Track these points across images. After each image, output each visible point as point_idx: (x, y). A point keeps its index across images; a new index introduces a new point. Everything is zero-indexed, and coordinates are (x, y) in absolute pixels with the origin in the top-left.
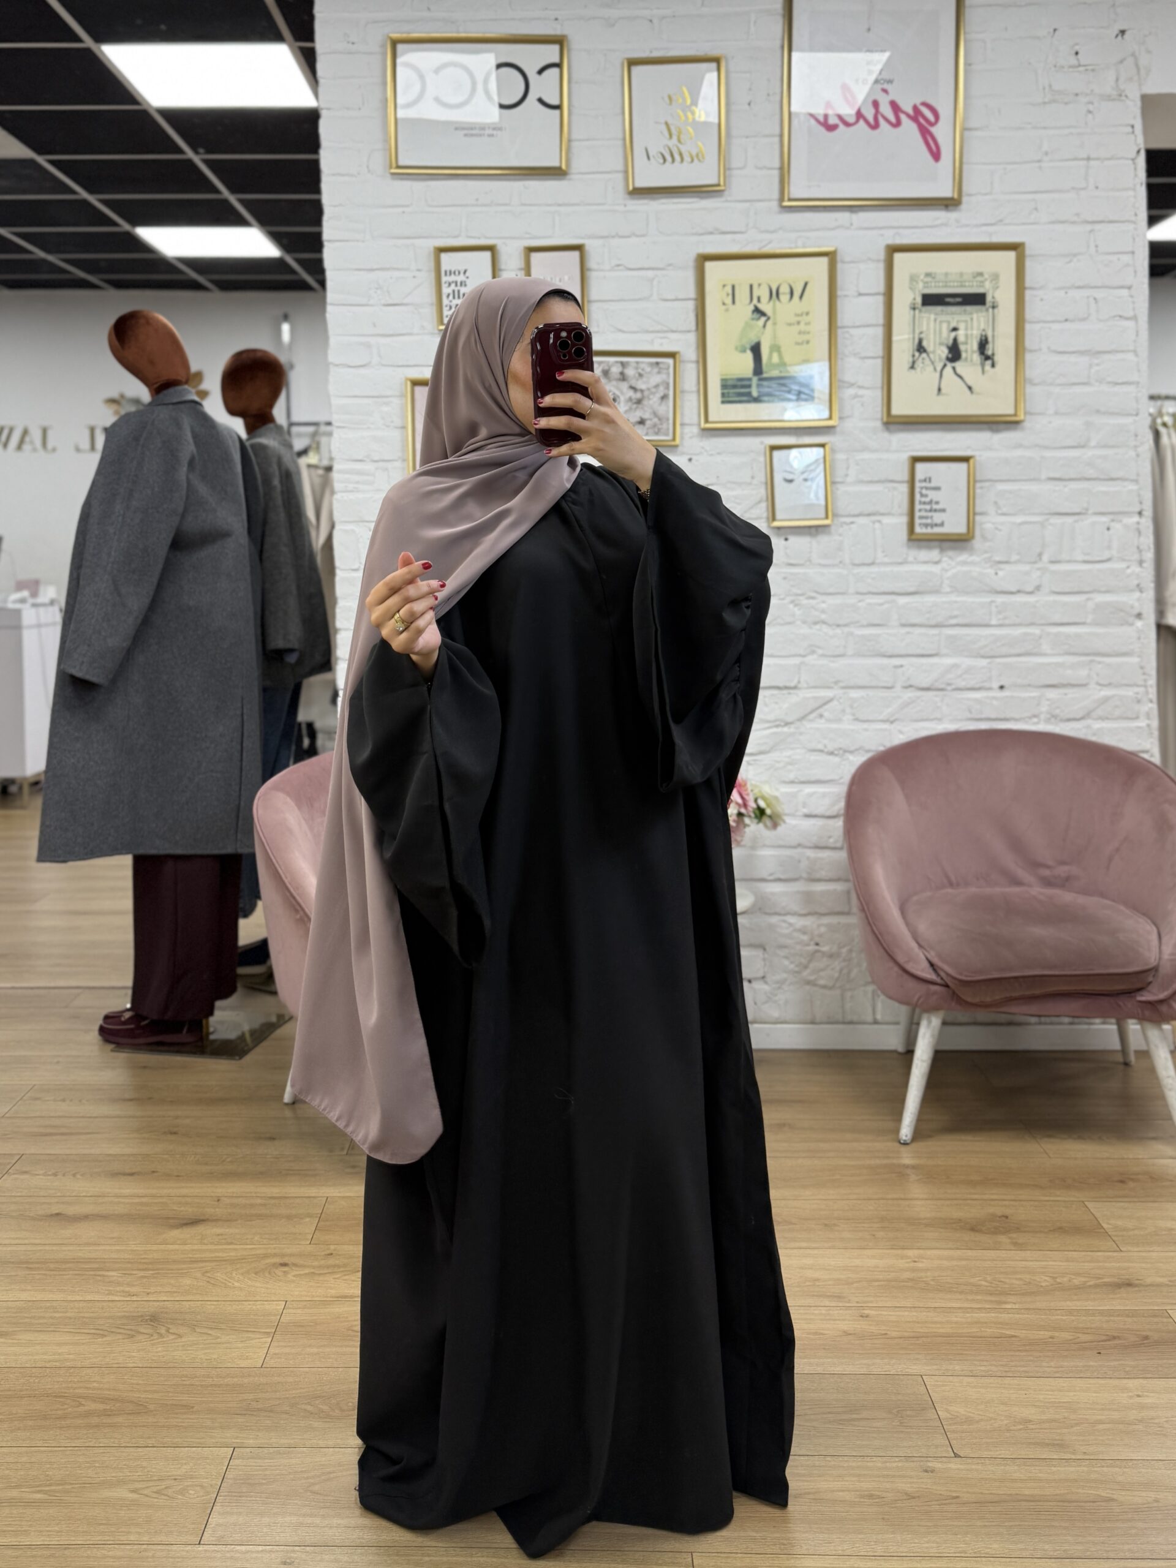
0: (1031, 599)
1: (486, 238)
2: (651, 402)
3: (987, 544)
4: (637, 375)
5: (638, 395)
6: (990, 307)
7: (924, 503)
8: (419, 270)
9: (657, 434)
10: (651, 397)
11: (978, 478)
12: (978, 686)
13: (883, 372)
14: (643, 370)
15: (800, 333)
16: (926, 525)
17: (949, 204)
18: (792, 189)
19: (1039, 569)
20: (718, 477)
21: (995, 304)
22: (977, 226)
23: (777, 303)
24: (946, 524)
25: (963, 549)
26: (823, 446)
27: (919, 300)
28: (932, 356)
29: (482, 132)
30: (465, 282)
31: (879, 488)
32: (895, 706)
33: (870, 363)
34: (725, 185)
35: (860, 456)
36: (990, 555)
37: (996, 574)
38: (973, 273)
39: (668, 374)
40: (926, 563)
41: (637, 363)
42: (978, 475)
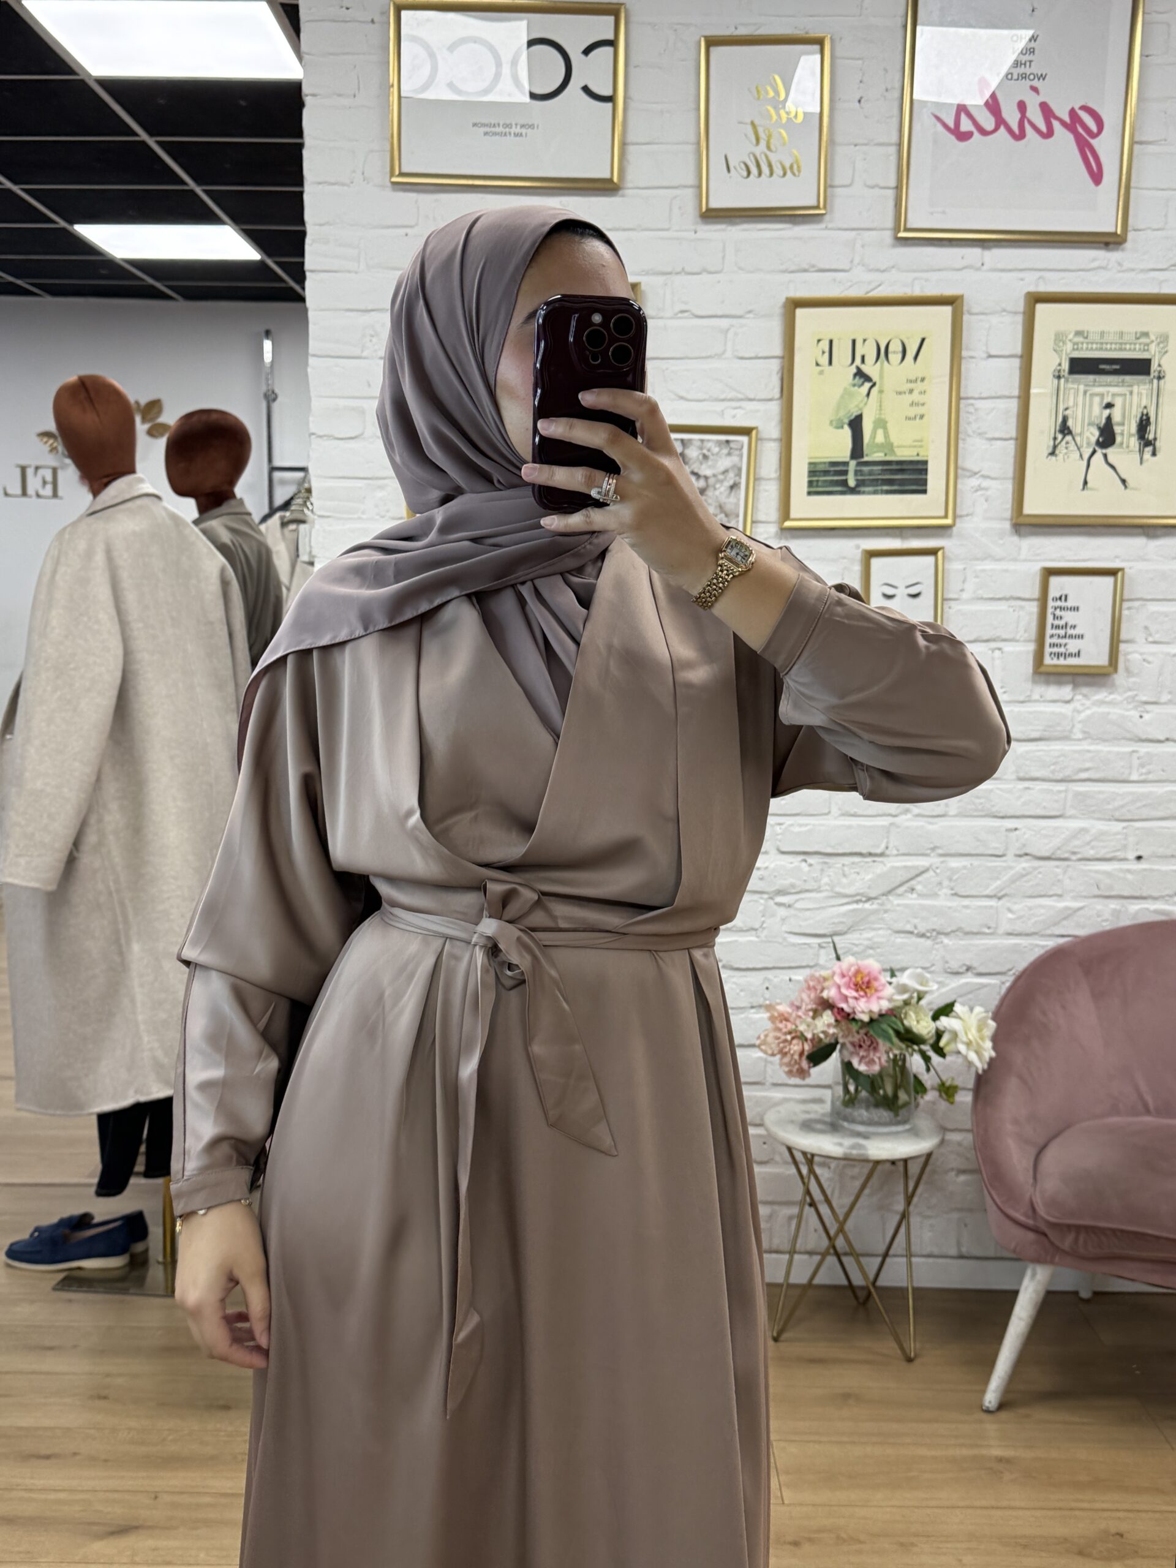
2: (717, 493)
3: (1132, 680)
4: (701, 457)
5: (702, 483)
6: (1154, 377)
7: (1058, 627)
10: (718, 486)
11: (1126, 596)
12: (1109, 856)
13: (1015, 457)
14: (709, 450)
15: (912, 404)
16: (1059, 655)
17: (1109, 241)
18: (910, 216)
21: (1161, 376)
22: (1142, 271)
23: (886, 362)
24: (1082, 653)
25: (1102, 685)
26: (933, 552)
27: (1066, 366)
28: (1078, 439)
29: (509, 130)
31: (1002, 606)
32: (1005, 878)
33: (999, 443)
34: (825, 207)
35: (980, 566)
36: (1135, 693)
37: (1141, 717)
38: (1136, 333)
39: (740, 456)
40: (1054, 701)
41: (702, 441)
42: (1126, 592)
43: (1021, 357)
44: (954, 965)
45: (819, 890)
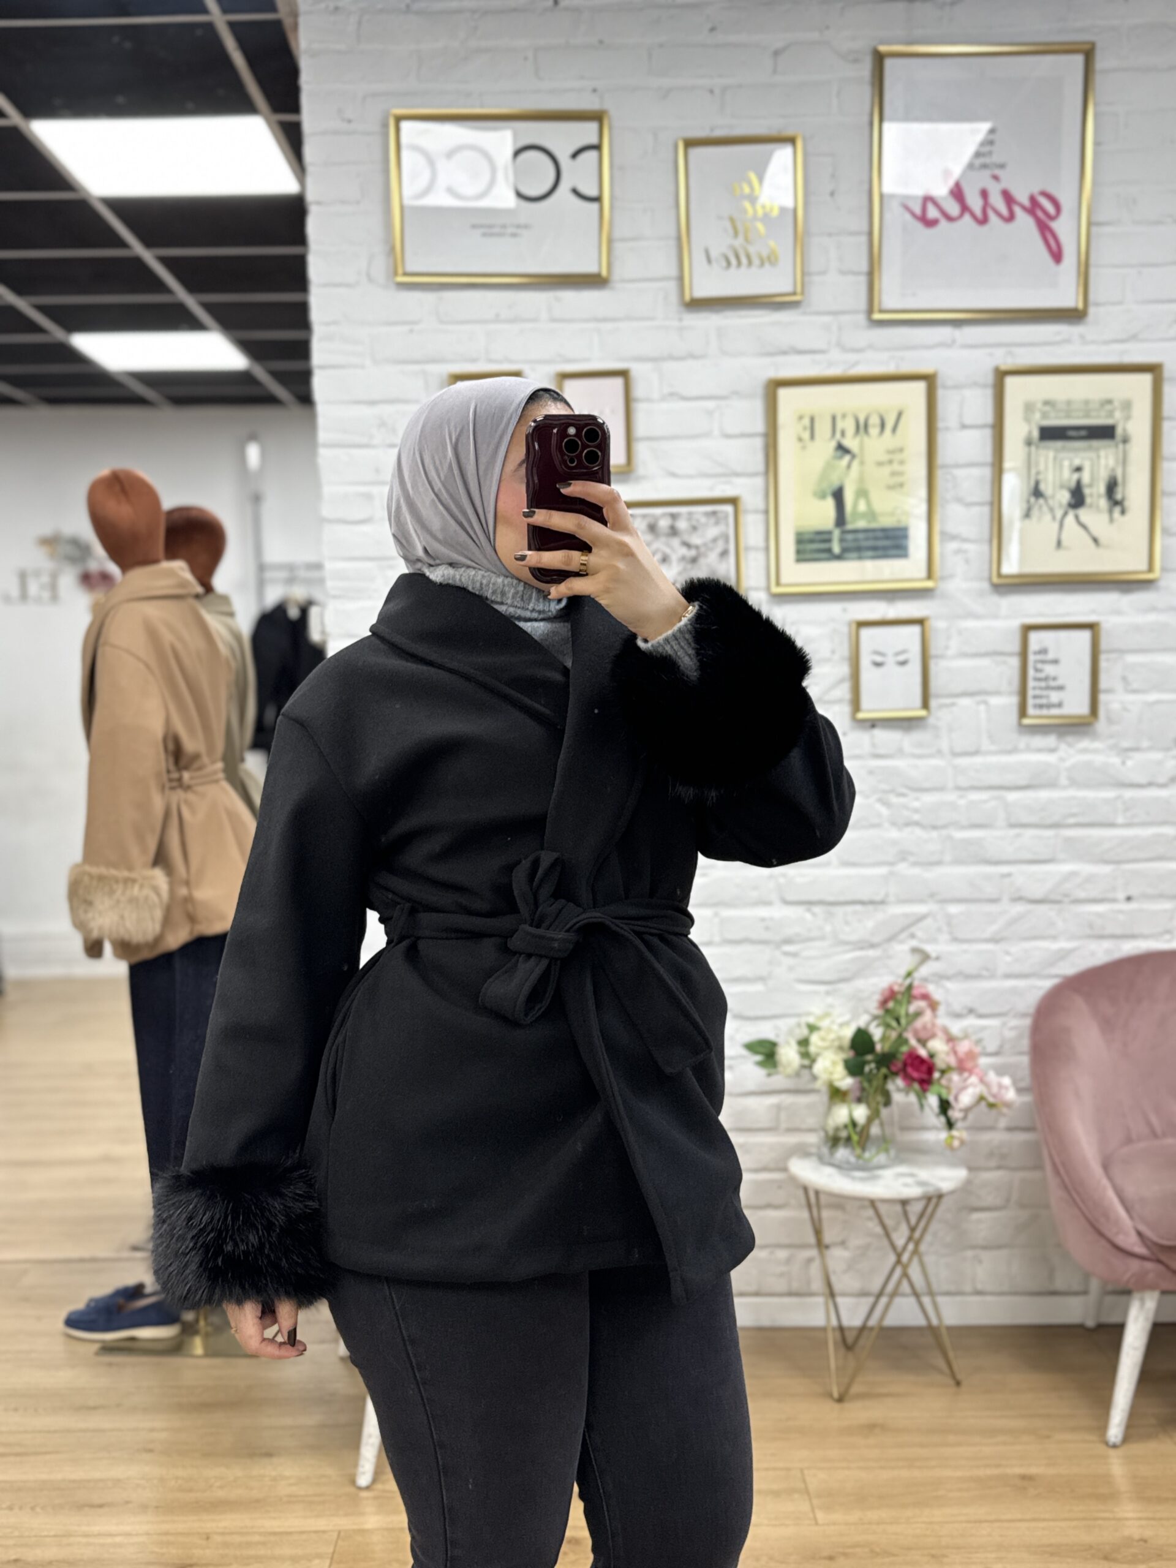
0: (1164, 793)
1: (511, 361)
2: (708, 560)
3: (1112, 727)
4: (690, 528)
5: (693, 552)
6: (1120, 442)
7: (1039, 680)
10: (711, 555)
11: (1103, 647)
12: (1100, 897)
13: (992, 520)
14: (698, 521)
15: (892, 474)
16: (1041, 706)
17: (1073, 316)
18: (882, 298)
21: (1126, 438)
22: (1104, 342)
23: (865, 437)
24: (1065, 705)
25: (1084, 734)
27: (1036, 434)
28: (1051, 502)
29: (502, 231)
31: (985, 662)
32: (1001, 922)
33: (976, 510)
34: (802, 294)
35: (963, 624)
36: (1116, 740)
37: (1124, 763)
38: (1101, 401)
39: (727, 525)
40: (1039, 750)
41: (690, 514)
42: (1104, 644)
43: (993, 427)
44: (957, 1007)
45: (822, 938)
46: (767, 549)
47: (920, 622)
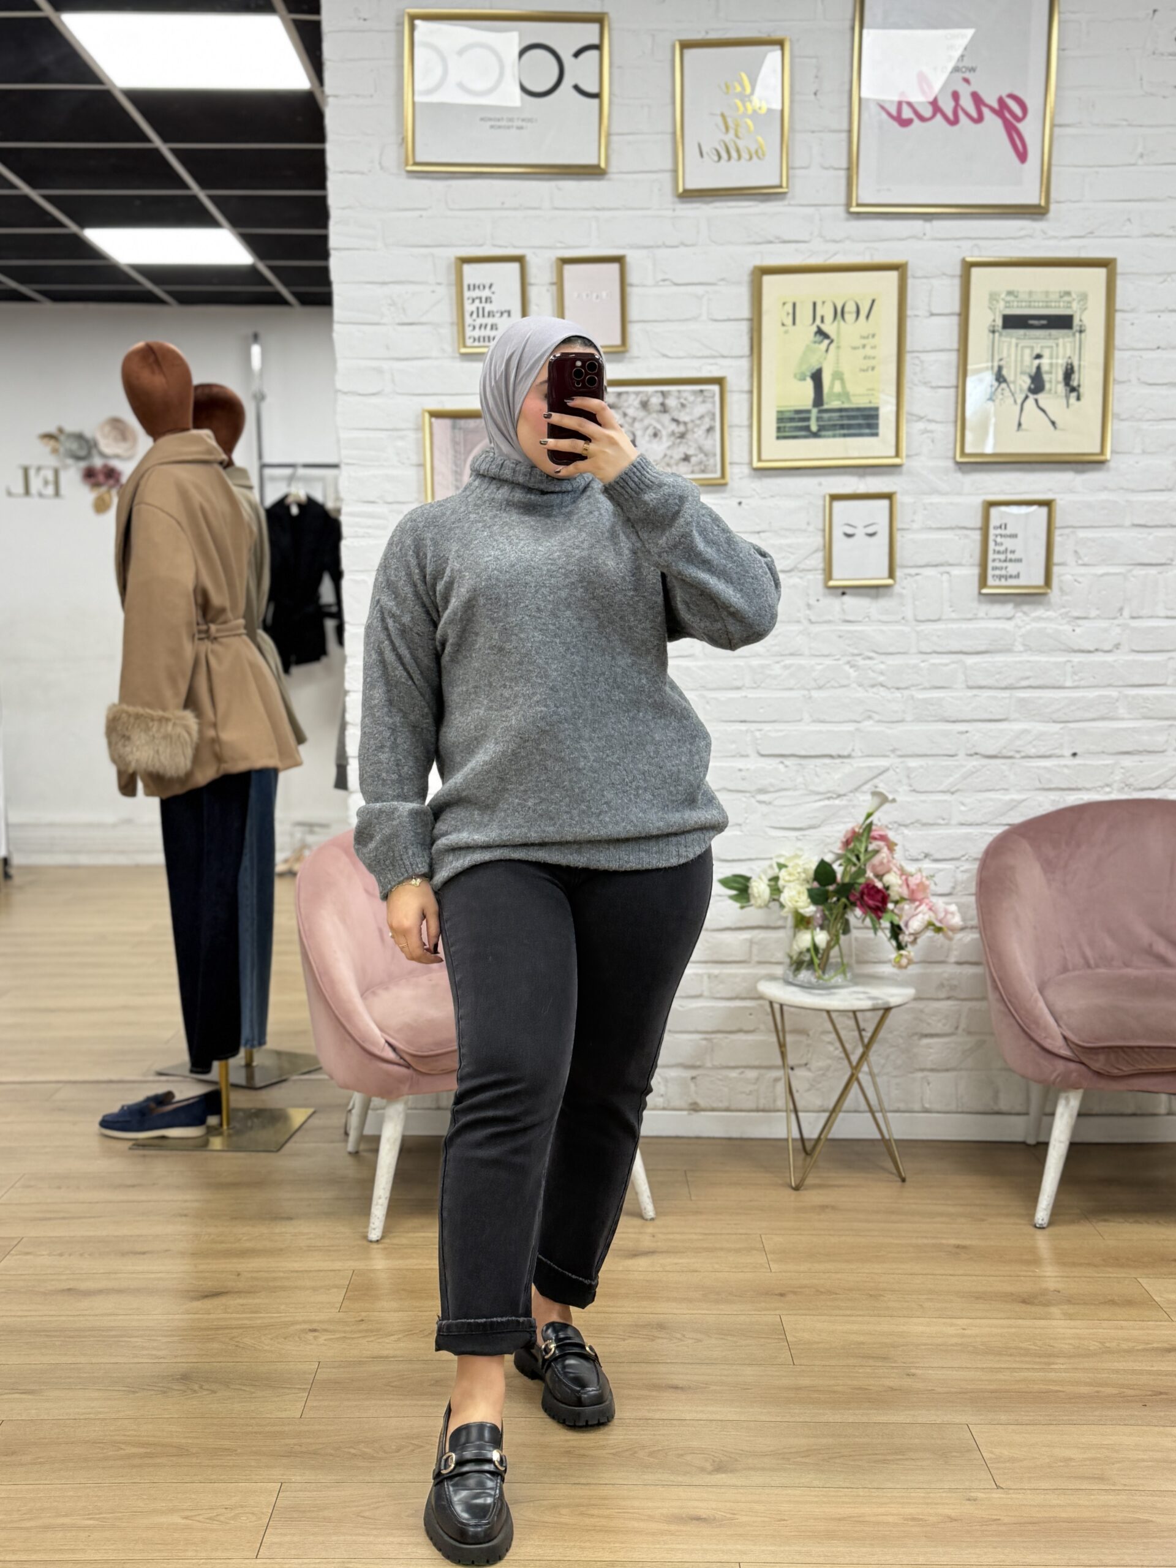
0: (1109, 658)
1: (515, 247)
2: (695, 436)
3: (1065, 598)
4: (679, 406)
5: (682, 429)
6: (1076, 331)
7: (999, 552)
8: (439, 284)
9: (703, 471)
10: (695, 430)
11: (1058, 523)
12: (1048, 753)
13: (957, 403)
14: (686, 400)
15: (865, 358)
16: (1000, 577)
17: (1036, 212)
18: (860, 192)
19: (1119, 625)
20: (770, 523)
21: (1083, 328)
22: (1064, 238)
23: (842, 322)
24: (1021, 575)
25: (1040, 603)
27: (999, 322)
28: (1012, 386)
29: (510, 124)
30: (490, 298)
31: (949, 535)
32: (957, 776)
33: (942, 393)
34: (787, 187)
35: (928, 500)
36: (1068, 609)
37: (1074, 630)
38: (1060, 292)
39: (714, 403)
40: (998, 618)
41: (679, 391)
42: (1058, 521)
43: (960, 315)
44: (914, 853)
45: (795, 789)
46: (751, 426)
47: (889, 496)
